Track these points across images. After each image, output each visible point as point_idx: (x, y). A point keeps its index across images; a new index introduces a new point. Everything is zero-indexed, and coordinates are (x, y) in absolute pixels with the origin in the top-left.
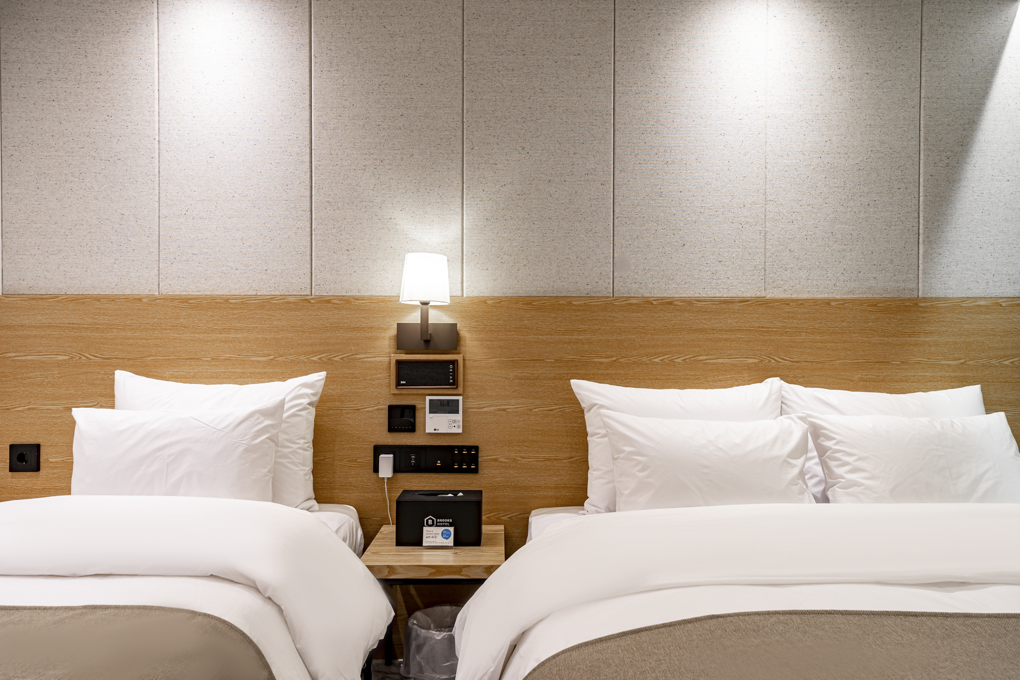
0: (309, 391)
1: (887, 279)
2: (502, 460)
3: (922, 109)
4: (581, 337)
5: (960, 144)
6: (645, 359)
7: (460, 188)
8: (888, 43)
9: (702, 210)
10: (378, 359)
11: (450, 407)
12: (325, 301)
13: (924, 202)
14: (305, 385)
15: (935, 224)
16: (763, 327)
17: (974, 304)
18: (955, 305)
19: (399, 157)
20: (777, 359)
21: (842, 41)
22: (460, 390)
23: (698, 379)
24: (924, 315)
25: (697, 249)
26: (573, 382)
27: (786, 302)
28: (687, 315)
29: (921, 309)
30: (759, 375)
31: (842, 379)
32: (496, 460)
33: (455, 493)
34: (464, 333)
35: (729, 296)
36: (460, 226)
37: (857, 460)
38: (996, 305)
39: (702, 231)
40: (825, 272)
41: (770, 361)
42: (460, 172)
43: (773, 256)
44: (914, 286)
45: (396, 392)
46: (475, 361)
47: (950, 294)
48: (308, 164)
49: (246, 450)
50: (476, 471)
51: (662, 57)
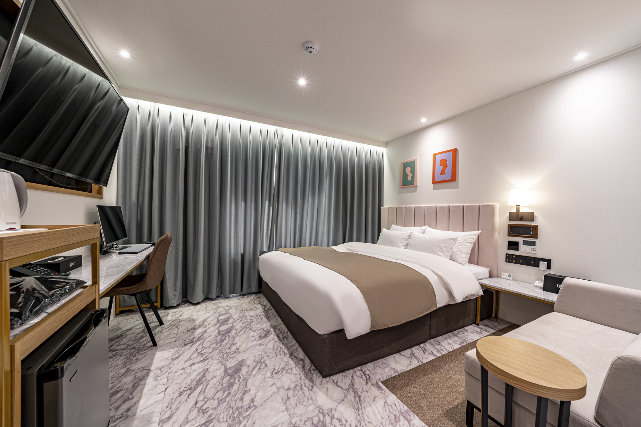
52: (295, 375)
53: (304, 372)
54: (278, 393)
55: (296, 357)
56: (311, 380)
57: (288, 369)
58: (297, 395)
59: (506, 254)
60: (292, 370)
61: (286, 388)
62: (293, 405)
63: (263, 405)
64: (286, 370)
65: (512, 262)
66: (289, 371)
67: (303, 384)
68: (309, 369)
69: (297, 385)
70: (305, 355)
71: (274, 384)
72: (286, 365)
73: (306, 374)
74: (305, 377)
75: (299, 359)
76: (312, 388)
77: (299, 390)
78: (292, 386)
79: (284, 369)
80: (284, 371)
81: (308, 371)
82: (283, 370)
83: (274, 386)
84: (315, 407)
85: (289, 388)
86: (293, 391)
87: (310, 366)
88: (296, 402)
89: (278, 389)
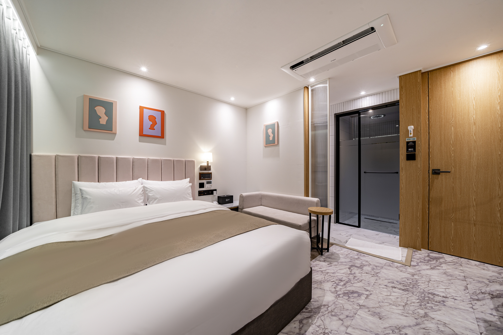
52: (324, 321)
53: (315, 316)
54: (350, 325)
55: (300, 329)
56: (319, 308)
57: (322, 329)
58: (340, 312)
59: (199, 191)
60: (320, 326)
61: (341, 322)
62: (349, 312)
63: (370, 330)
64: (324, 330)
65: (202, 195)
66: (323, 327)
67: (327, 312)
68: (309, 313)
69: (332, 315)
70: (292, 321)
71: (346, 333)
72: (318, 334)
73: (316, 313)
74: (319, 313)
75: (301, 325)
76: (325, 305)
77: (335, 312)
78: (334, 318)
79: (324, 332)
80: (327, 331)
81: (311, 313)
82: (326, 333)
83: (347, 331)
84: (338, 300)
85: (339, 319)
86: (339, 316)
87: (304, 313)
88: (345, 311)
89: (347, 327)
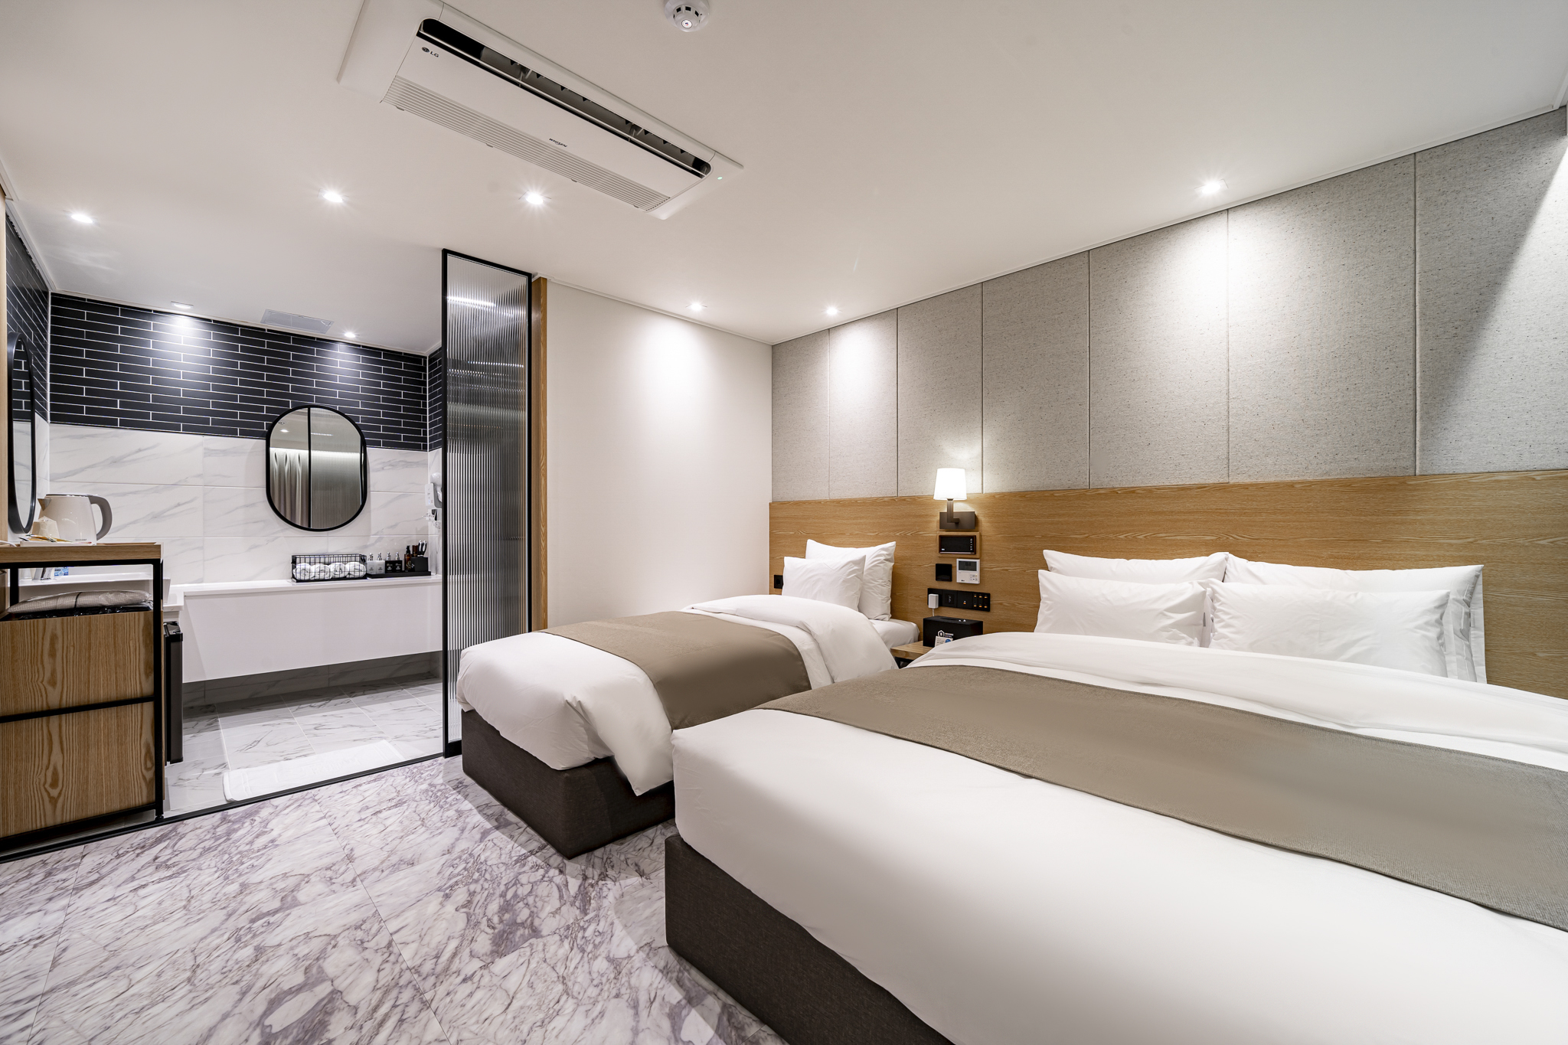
0: (885, 553)
1: (1371, 459)
2: (1005, 604)
3: (1417, 285)
4: (1060, 520)
5: (1474, 310)
6: (1111, 536)
7: (981, 421)
8: (1370, 230)
9: (1166, 414)
10: (931, 535)
11: (970, 567)
12: (903, 500)
13: (1421, 377)
14: (883, 549)
15: (1438, 399)
16: (1220, 509)
17: (1489, 479)
18: (1460, 482)
19: (944, 407)
20: (1236, 536)
21: (1311, 242)
22: (978, 555)
23: (1157, 552)
24: (1415, 493)
25: (1161, 447)
26: (1046, 552)
27: (1245, 487)
28: (1148, 501)
29: (1410, 487)
30: (1208, 549)
31: (1308, 555)
32: (1001, 604)
33: (962, 620)
34: (981, 518)
35: (1192, 483)
36: (981, 446)
37: (1231, 618)
38: (1525, 479)
39: (1165, 431)
40: (1295, 457)
41: (1228, 538)
42: (980, 410)
43: (1237, 446)
44: (1409, 463)
45: (940, 555)
46: (987, 536)
47: (1460, 469)
48: (896, 418)
49: (844, 581)
50: (988, 610)
51: (1128, 299)
